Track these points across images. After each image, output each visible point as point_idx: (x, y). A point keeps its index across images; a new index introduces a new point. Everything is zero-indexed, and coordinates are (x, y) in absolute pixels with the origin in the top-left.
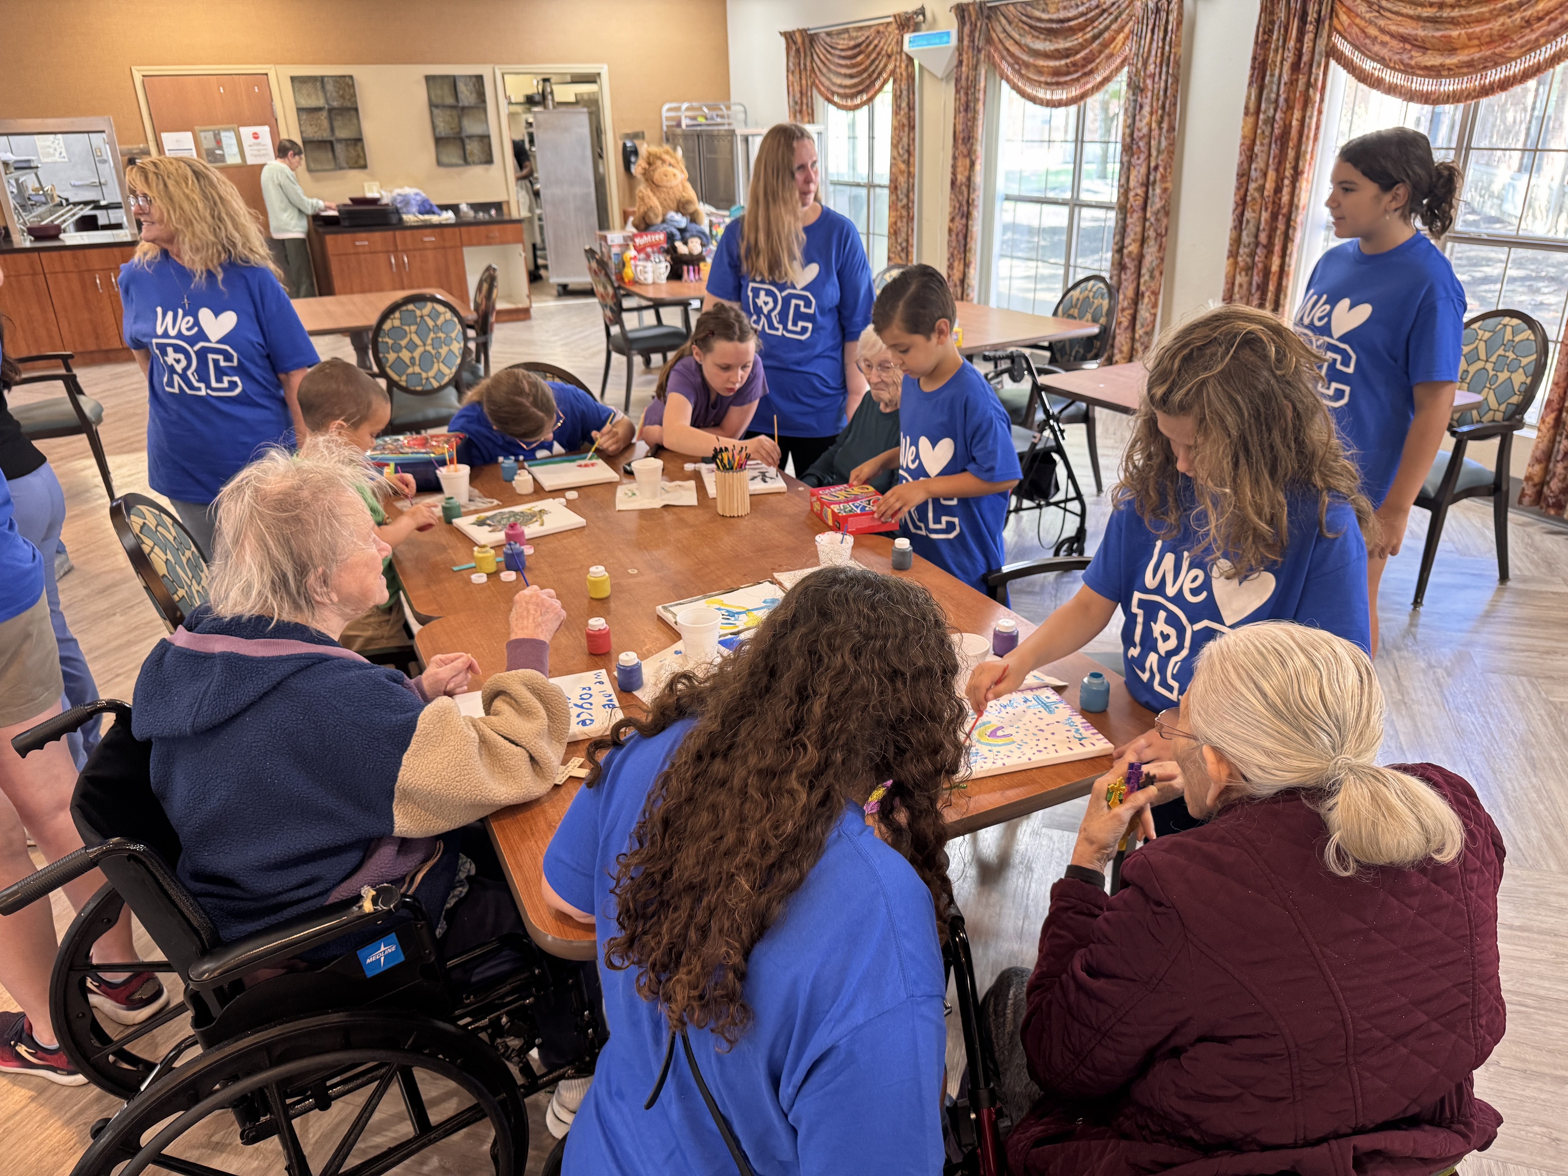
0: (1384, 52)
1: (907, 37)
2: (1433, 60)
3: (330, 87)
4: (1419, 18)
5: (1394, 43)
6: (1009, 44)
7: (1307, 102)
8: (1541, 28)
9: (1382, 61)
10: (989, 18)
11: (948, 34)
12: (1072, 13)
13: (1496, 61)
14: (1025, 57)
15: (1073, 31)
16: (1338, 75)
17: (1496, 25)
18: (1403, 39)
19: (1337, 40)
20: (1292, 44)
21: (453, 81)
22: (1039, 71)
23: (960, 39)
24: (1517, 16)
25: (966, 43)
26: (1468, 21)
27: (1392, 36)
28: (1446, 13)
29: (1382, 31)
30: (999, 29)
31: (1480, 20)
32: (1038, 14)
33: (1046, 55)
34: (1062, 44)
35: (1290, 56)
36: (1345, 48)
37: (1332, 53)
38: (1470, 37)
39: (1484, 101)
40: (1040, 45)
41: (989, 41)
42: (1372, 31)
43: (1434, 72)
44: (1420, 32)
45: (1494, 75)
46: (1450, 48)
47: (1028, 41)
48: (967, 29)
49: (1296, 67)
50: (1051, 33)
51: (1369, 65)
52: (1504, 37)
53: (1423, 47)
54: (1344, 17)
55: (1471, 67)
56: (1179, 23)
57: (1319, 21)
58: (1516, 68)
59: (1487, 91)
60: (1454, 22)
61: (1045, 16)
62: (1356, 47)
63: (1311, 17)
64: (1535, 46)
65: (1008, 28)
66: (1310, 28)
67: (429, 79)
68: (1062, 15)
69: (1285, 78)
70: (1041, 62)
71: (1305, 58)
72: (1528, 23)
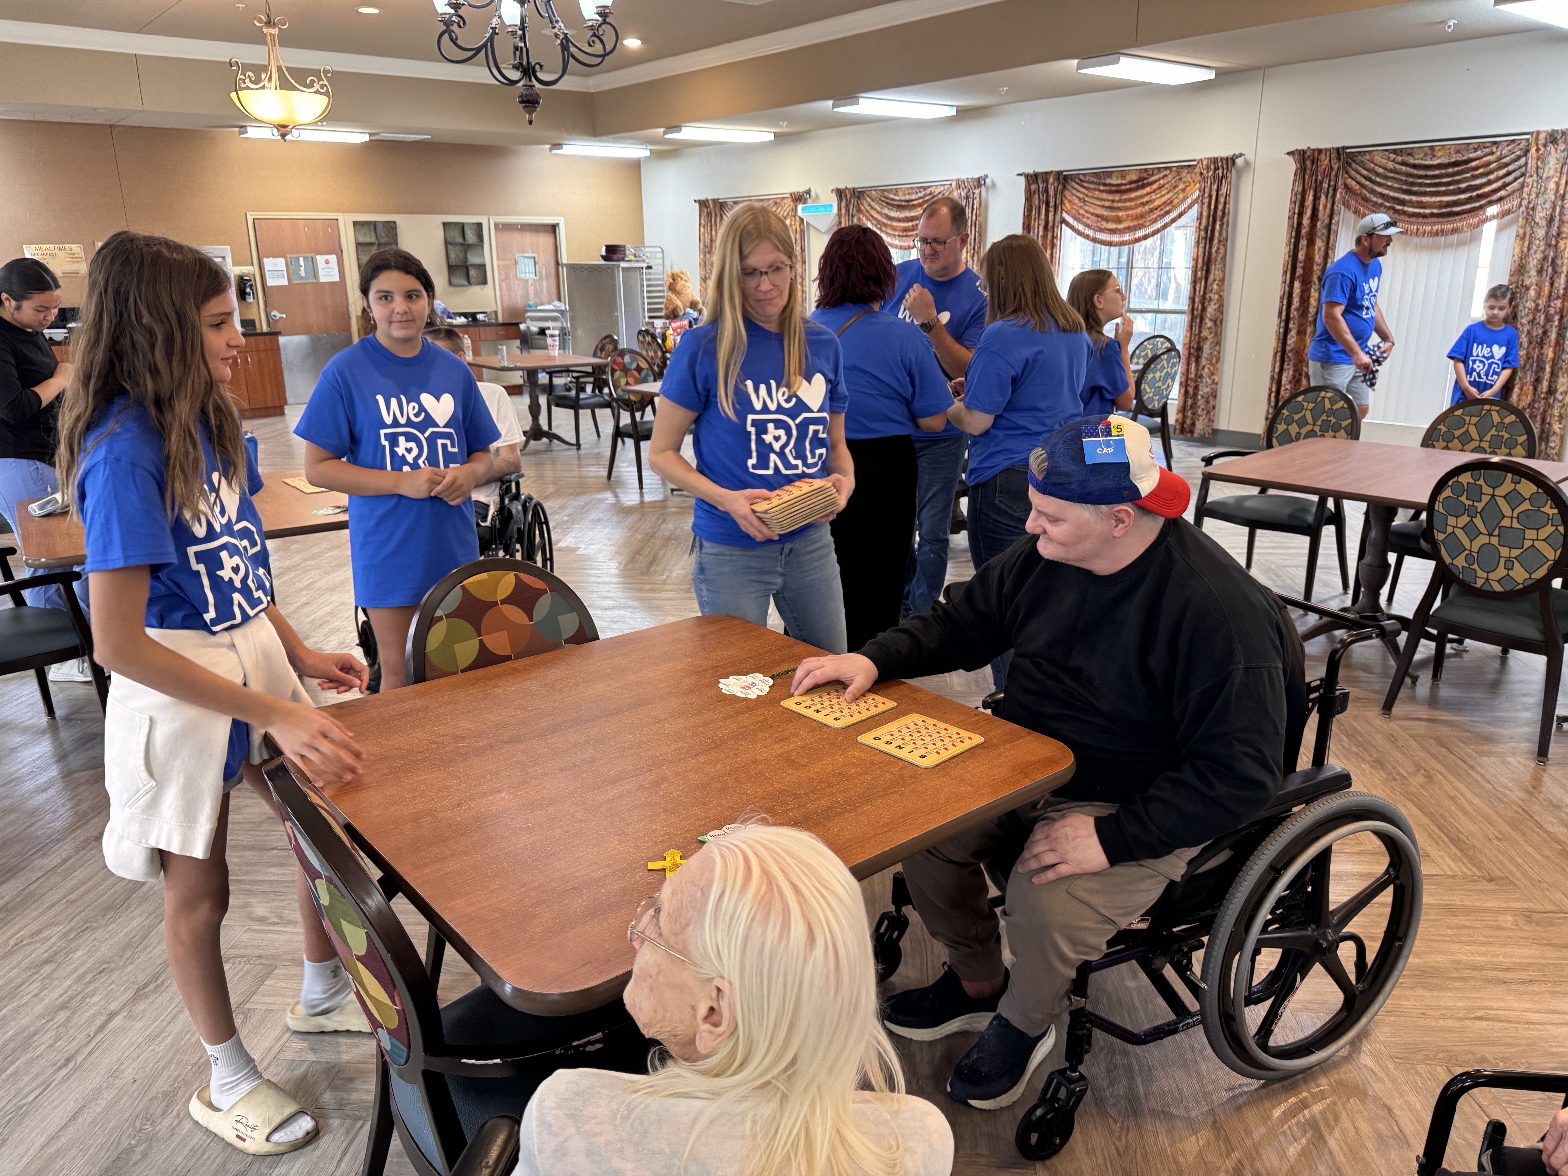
0: (1089, 222)
1: (800, 207)
2: (1112, 226)
3: (380, 228)
4: (1103, 207)
5: (1093, 218)
6: (873, 213)
7: (1053, 246)
8: (1157, 213)
9: (1088, 226)
10: (858, 197)
11: (831, 206)
12: (913, 197)
13: (1140, 227)
14: (885, 221)
15: (915, 206)
16: (1066, 232)
17: (1139, 211)
18: (1097, 216)
19: (1065, 215)
20: (1043, 217)
21: (462, 227)
22: (894, 228)
23: (839, 209)
24: (1147, 208)
25: (843, 211)
26: (1126, 209)
27: (1092, 214)
28: (1115, 205)
29: (1087, 212)
30: (866, 204)
31: (1131, 208)
32: (892, 196)
33: (899, 220)
34: (908, 214)
35: (1042, 223)
36: (1070, 220)
37: (1063, 221)
38: (1128, 216)
39: (1136, 245)
40: (893, 214)
41: (859, 211)
42: (1082, 212)
43: (1113, 231)
44: (1105, 213)
45: (1140, 233)
46: (1118, 220)
47: (886, 211)
48: (843, 204)
49: (1046, 228)
50: (900, 208)
51: (1081, 227)
52: (1142, 216)
53: (1106, 219)
54: (1068, 205)
55: (1129, 229)
56: (980, 204)
57: (1056, 206)
58: (1149, 230)
59: (1138, 240)
60: (1119, 209)
61: (896, 198)
62: (1075, 219)
63: (1052, 204)
64: (1155, 221)
65: (873, 204)
66: (1052, 209)
67: (445, 225)
68: (908, 197)
69: (1041, 233)
70: (895, 224)
71: (1051, 224)
72: (1151, 210)
